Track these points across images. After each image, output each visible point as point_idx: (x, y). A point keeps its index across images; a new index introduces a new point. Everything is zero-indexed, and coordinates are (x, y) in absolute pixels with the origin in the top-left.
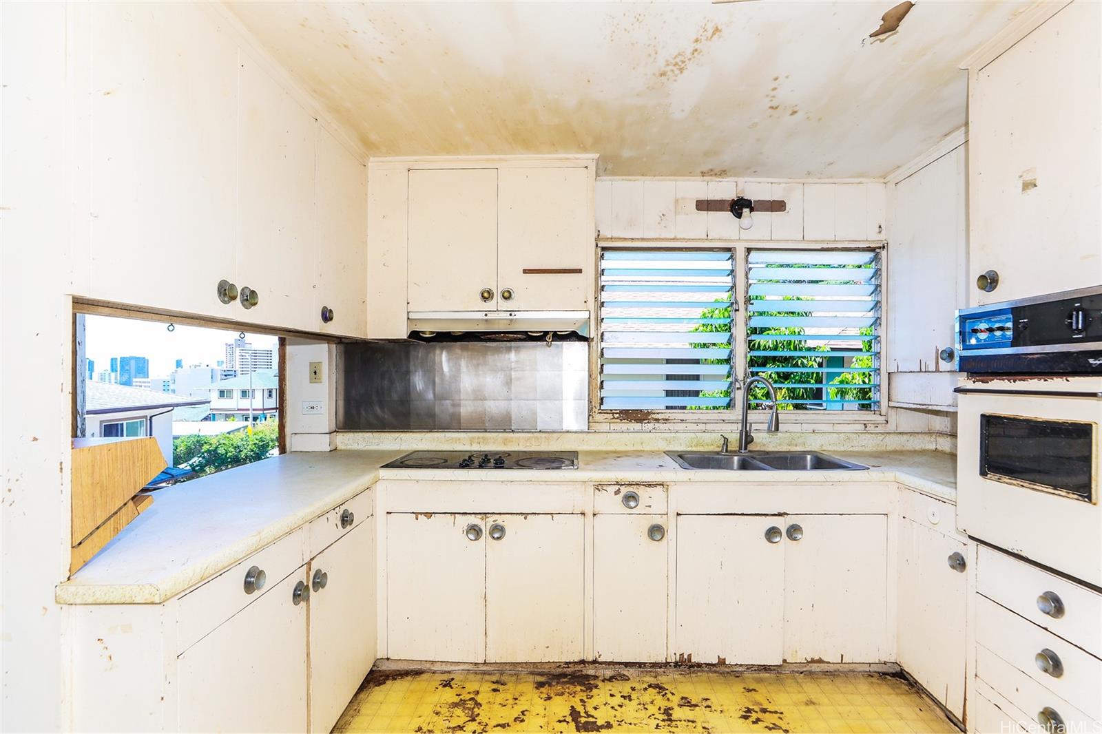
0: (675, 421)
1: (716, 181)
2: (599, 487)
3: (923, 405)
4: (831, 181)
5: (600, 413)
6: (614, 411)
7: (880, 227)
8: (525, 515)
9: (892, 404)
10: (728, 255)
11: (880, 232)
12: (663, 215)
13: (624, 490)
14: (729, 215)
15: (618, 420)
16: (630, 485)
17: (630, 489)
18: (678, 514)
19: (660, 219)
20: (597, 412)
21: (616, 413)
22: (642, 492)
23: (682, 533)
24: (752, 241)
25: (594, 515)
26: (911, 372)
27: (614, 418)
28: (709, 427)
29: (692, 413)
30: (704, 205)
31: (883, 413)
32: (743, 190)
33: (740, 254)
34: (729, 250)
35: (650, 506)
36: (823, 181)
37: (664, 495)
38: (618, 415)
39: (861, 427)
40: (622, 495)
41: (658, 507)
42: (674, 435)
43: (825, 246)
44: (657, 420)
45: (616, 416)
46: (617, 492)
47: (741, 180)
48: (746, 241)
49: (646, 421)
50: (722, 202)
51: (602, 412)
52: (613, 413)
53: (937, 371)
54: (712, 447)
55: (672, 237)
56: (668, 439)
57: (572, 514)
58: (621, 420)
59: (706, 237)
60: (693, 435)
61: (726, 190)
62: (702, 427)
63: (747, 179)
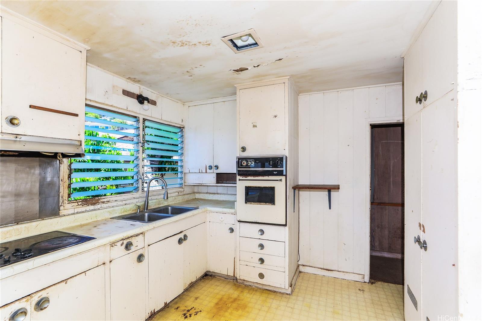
0: (112, 201)
1: (132, 83)
2: (113, 244)
3: (199, 184)
4: (170, 98)
5: (69, 203)
6: (78, 201)
7: (182, 120)
8: (65, 281)
9: (186, 184)
10: (135, 120)
11: (182, 122)
12: (106, 91)
13: (125, 242)
14: (136, 101)
15: (81, 206)
16: (128, 238)
17: (128, 240)
18: (149, 245)
19: (104, 93)
20: (67, 203)
21: (80, 202)
22: (133, 240)
23: (150, 254)
24: (145, 115)
25: (111, 262)
26: (195, 173)
27: (78, 205)
28: (127, 202)
29: (121, 196)
30: (126, 93)
31: (183, 188)
32: (142, 92)
33: (141, 121)
34: (135, 117)
35: (137, 246)
36: (167, 97)
37: (143, 238)
38: (81, 203)
39: (177, 193)
40: (124, 245)
41: (141, 245)
42: (112, 209)
43: (169, 124)
44: (103, 202)
45: (79, 203)
46: (122, 245)
47: (142, 87)
48: (143, 115)
49: (98, 204)
50: (133, 94)
51: (70, 202)
52: (78, 202)
53: (206, 172)
54: (130, 211)
55: (111, 105)
56: (110, 212)
57: (98, 266)
58: (83, 205)
59: (126, 109)
60: (122, 207)
61: (135, 89)
62: (124, 202)
63: (144, 87)
